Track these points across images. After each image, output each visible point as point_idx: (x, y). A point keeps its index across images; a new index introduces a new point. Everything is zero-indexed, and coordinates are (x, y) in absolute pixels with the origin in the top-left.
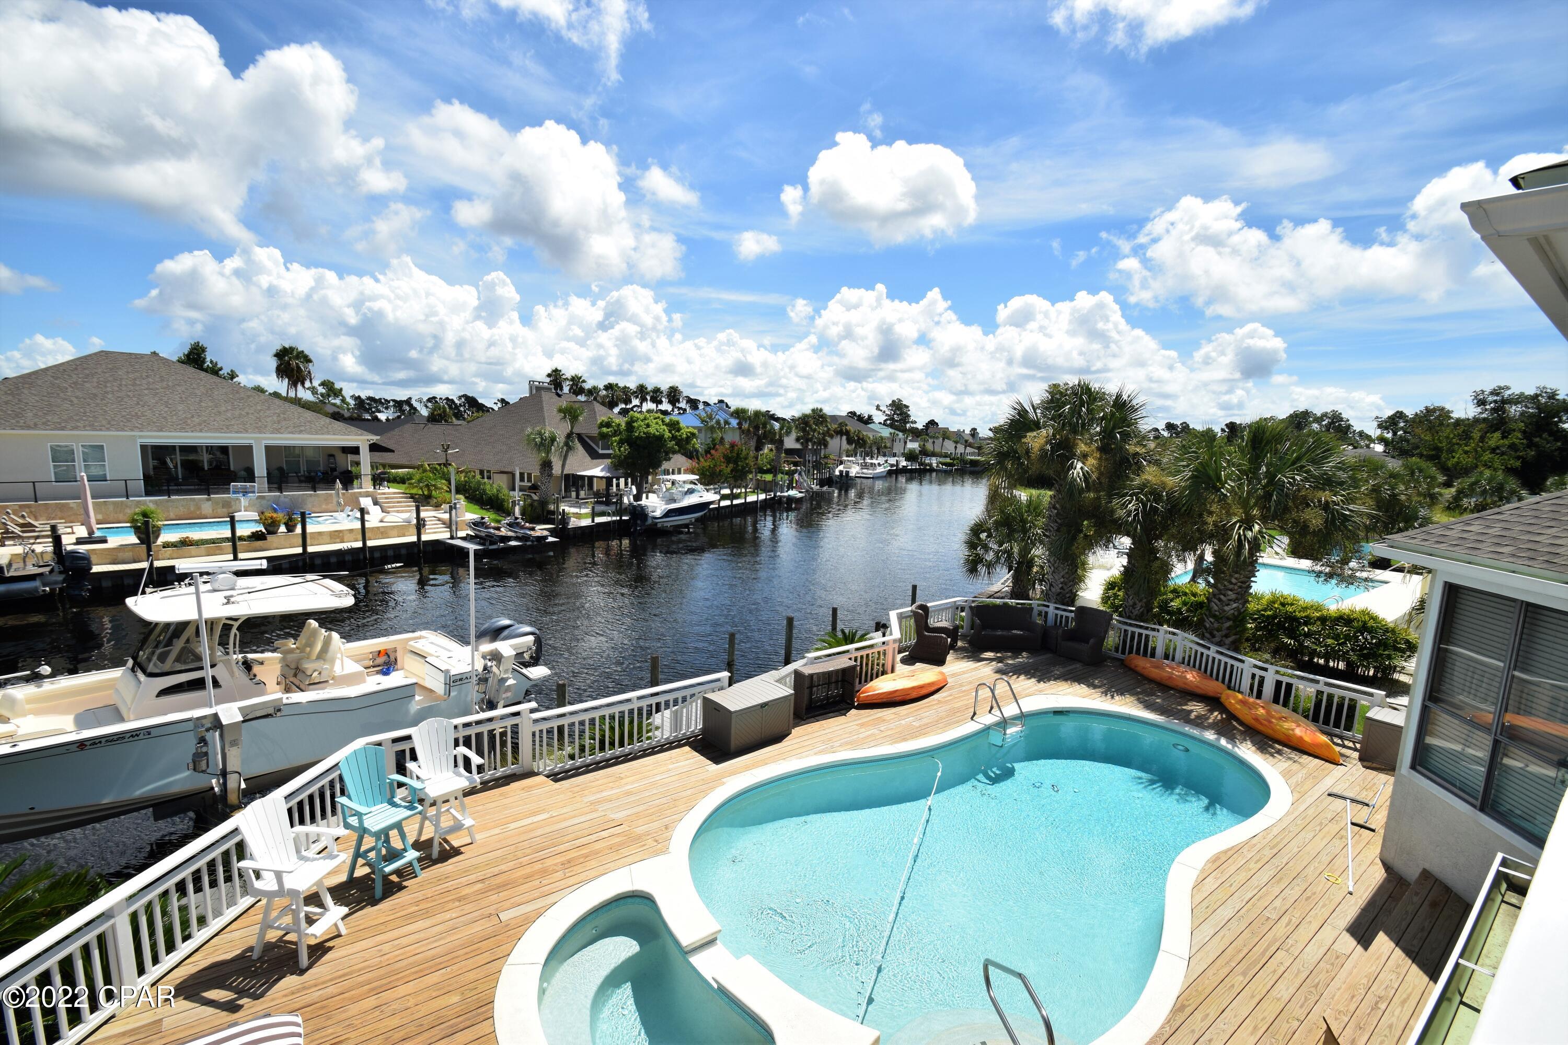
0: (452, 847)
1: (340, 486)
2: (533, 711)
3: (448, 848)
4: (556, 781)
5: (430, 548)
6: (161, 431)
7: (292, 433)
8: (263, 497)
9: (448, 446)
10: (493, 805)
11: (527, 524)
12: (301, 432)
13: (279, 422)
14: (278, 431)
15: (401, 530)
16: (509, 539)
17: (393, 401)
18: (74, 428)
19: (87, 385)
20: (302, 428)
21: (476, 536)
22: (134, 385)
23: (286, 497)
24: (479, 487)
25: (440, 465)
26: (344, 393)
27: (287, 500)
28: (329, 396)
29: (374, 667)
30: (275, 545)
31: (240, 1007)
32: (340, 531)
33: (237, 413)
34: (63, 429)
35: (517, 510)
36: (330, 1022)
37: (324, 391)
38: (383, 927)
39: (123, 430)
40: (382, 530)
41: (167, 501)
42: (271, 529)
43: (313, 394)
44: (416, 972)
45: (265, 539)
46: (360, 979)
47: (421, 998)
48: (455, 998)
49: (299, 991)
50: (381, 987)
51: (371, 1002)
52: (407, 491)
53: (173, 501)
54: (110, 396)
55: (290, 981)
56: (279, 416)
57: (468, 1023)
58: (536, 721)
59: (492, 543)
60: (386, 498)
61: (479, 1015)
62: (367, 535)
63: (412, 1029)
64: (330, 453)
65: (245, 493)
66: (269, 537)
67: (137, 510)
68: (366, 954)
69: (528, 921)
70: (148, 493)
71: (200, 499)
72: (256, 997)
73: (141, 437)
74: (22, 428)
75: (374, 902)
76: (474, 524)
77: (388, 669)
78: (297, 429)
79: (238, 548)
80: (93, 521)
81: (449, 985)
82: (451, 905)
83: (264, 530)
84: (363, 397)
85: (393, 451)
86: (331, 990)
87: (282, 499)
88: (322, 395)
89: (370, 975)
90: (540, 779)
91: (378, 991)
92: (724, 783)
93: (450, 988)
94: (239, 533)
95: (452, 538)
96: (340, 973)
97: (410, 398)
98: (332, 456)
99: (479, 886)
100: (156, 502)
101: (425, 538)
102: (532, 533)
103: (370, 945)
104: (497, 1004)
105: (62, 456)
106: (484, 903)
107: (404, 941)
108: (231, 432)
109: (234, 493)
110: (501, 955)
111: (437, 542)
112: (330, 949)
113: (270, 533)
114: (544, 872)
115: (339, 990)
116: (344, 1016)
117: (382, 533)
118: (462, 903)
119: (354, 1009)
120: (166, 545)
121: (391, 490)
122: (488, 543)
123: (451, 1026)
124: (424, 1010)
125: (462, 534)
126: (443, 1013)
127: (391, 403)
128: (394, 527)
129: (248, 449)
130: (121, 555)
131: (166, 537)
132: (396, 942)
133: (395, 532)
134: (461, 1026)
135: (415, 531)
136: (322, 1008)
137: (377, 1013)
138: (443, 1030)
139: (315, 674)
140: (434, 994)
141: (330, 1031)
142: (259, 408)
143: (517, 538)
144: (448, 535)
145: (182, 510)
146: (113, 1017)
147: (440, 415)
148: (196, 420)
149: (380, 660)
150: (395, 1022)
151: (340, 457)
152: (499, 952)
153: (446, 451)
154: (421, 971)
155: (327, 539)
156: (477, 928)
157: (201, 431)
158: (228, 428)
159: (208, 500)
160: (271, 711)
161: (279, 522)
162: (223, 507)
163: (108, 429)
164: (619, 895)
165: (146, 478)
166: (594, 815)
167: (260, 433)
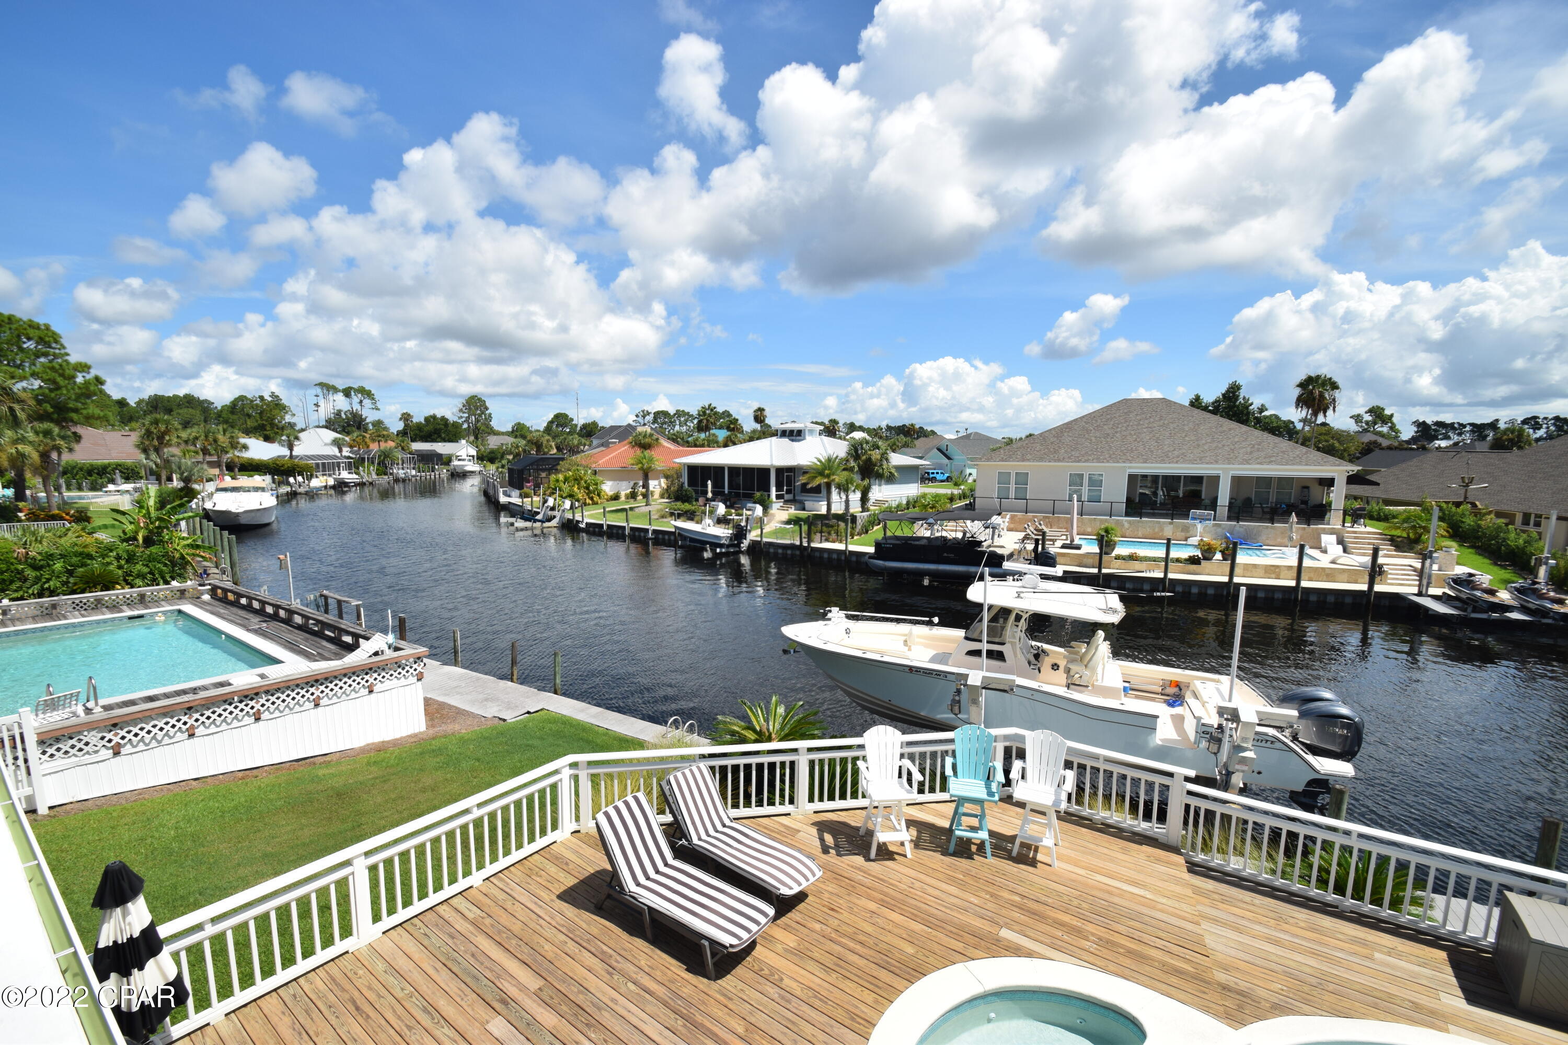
0: (1034, 858)
1: (1295, 520)
2: (1187, 779)
3: (1031, 856)
4: (1190, 871)
5: (1386, 602)
6: (1145, 462)
7: (1261, 463)
8: (1219, 525)
9: (1471, 481)
10: (1106, 851)
11: (1552, 594)
12: (1271, 462)
13: (1251, 453)
14: (1247, 462)
15: (1352, 575)
16: (1509, 608)
17: (1471, 424)
18: (1086, 461)
19: (1105, 427)
20: (1273, 459)
21: (1456, 598)
22: (1139, 424)
23: (1241, 526)
24: (1498, 536)
25: (1447, 503)
26: (1394, 419)
27: (1241, 530)
28: (1375, 423)
29: (1162, 694)
30: (1207, 571)
31: (829, 853)
32: (1278, 567)
33: (1214, 445)
34: (1079, 461)
35: (1542, 572)
36: (847, 897)
37: (1370, 418)
38: (931, 871)
39: (1118, 462)
40: (1328, 572)
41: (1138, 522)
42: (1207, 555)
43: (1356, 422)
44: (913, 914)
45: (1199, 563)
46: (885, 889)
47: (896, 931)
48: (910, 950)
49: (856, 868)
50: (887, 903)
51: (873, 906)
52: (1386, 532)
53: (1142, 522)
54: (1118, 435)
55: (859, 860)
56: (1253, 447)
57: (898, 971)
58: (1190, 793)
59: (1475, 610)
60: (1356, 538)
61: (909, 973)
62: (1303, 575)
63: (871, 942)
64: (1305, 485)
65: (1202, 519)
66: (1203, 562)
67: (1103, 526)
68: (905, 879)
69: (1017, 951)
70: (1127, 514)
71: (1164, 523)
72: (839, 854)
73: (1130, 468)
74: (1055, 461)
75: (945, 853)
76: (1455, 581)
77: (1174, 702)
78: (1268, 460)
79: (1170, 567)
80: (1075, 531)
81: (918, 940)
82: (983, 894)
83: (1200, 556)
84: (1429, 422)
85: (1378, 484)
86: (867, 881)
87: (1237, 528)
88: (1367, 423)
89: (891, 892)
90: (1180, 860)
91: (883, 903)
92: (1447, 1031)
93: (916, 942)
94: (1174, 554)
95: (1420, 594)
96: (882, 877)
97: (1497, 420)
98: (1307, 488)
99: (1017, 898)
100: (1129, 522)
101: (1378, 588)
102: (1556, 607)
103: (913, 875)
104: (925, 978)
105: (1076, 480)
106: (1004, 912)
107: (931, 891)
108: (1202, 463)
109: (1194, 519)
110: (969, 955)
111: (1397, 596)
112: (894, 859)
113: (1205, 558)
114: (1078, 932)
115: (870, 885)
116: (856, 901)
117: (1328, 575)
118: (991, 899)
119: (864, 902)
120: (1118, 557)
121: (1369, 529)
122: (1470, 609)
123: (888, 963)
124: (889, 938)
125: (1434, 591)
126: (894, 951)
127: (1468, 428)
128: (1344, 570)
129: (1215, 480)
130: (1085, 561)
131: (1119, 550)
132: (926, 887)
133: (1345, 577)
134: (892, 969)
135: (1367, 578)
136: (853, 887)
137: (868, 915)
138: (882, 959)
139: (1077, 676)
140: (904, 936)
141: (841, 902)
142: (1236, 440)
143: (1524, 609)
144: (1415, 590)
145: (1148, 531)
146: (789, 814)
147: (1511, 440)
148: (1176, 453)
149: (1172, 690)
150: (869, 929)
151: (1316, 490)
152: (971, 952)
153: (1467, 486)
154: (916, 916)
155: (1262, 572)
156: (978, 923)
157: (1177, 462)
158: (1201, 460)
159: (1171, 523)
160: (1007, 688)
161: (1215, 549)
162: (1182, 531)
163: (1108, 462)
164: (1116, 1006)
165: (1129, 501)
166: (1190, 926)
167: (1229, 464)
